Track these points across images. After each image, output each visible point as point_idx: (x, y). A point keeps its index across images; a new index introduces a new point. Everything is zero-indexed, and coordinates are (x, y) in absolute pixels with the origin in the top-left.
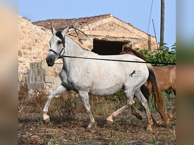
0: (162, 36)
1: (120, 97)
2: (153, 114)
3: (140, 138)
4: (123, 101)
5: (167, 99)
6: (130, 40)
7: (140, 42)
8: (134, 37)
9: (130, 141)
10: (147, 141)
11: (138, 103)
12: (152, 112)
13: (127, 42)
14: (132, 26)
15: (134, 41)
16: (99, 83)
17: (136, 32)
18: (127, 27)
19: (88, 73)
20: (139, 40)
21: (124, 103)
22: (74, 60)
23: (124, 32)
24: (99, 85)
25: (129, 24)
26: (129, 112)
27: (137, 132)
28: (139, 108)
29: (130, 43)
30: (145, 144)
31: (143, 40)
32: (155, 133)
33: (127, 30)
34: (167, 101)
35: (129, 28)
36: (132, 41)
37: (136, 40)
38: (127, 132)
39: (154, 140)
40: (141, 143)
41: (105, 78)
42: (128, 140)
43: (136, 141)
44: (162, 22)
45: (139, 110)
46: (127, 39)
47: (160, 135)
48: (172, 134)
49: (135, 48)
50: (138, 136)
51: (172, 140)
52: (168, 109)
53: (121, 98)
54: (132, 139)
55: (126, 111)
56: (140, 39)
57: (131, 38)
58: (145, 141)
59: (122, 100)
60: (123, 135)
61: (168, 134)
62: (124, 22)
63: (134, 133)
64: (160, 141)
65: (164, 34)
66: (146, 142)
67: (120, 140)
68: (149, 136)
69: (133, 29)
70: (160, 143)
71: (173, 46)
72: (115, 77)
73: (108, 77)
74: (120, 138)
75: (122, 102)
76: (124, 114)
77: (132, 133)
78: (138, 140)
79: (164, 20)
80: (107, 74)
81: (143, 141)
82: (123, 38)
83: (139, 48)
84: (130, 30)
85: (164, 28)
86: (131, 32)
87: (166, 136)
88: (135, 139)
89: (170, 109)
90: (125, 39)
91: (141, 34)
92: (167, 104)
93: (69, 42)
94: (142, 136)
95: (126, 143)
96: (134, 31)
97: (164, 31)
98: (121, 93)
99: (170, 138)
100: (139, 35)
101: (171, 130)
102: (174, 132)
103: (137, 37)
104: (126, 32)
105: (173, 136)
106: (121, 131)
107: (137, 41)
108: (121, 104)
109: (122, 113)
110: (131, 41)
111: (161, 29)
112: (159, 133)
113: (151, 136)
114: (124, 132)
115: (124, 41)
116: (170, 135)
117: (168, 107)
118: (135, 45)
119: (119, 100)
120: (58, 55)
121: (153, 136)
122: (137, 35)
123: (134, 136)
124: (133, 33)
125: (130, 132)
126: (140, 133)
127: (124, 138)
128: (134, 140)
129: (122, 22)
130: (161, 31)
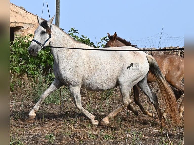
0: (57, 21)
1: (12, 88)
2: (48, 106)
3: (35, 133)
4: (16, 92)
5: (64, 89)
6: (23, 25)
7: (34, 28)
8: (26, 22)
9: (24, 137)
10: (42, 136)
11: (32, 95)
12: (47, 104)
13: (19, 27)
14: (24, 10)
15: (26, 26)
16: (89, 77)
17: (29, 16)
18: (19, 10)
19: (78, 67)
20: (32, 26)
21: (16, 95)
22: (62, 52)
23: (16, 17)
24: (89, 79)
25: (21, 8)
26: (23, 104)
27: (31, 127)
28: (33, 99)
29: (22, 29)
30: (40, 139)
31: (37, 25)
32: (52, 127)
33: (19, 14)
34: (63, 91)
35: (21, 12)
36: (25, 26)
37: (29, 25)
38: (21, 127)
39: (50, 135)
40: (36, 138)
41: (95, 72)
42: (21, 135)
43: (30, 136)
44: (57, 5)
45: (33, 102)
46: (20, 25)
47: (56, 129)
48: (70, 128)
49: (28, 34)
50: (32, 130)
51: (70, 134)
52: (65, 100)
53: (13, 90)
54: (26, 135)
55: (19, 104)
56: (33, 24)
57: (24, 23)
58: (40, 136)
59: (14, 91)
60: (16, 130)
61: (65, 128)
62: (15, 6)
63: (27, 127)
64: (56, 136)
65: (59, 18)
66: (41, 138)
67: (13, 136)
68: (44, 130)
69: (26, 13)
70: (57, 138)
71: (70, 31)
72: (106, 71)
73: (99, 71)
74: (12, 133)
75: (15, 94)
76: (17, 107)
77: (26, 127)
78: (33, 135)
79: (59, 3)
80: (97, 68)
81: (38, 137)
82: (14, 24)
83: (33, 34)
84: (22, 14)
85: (59, 12)
86: (23, 17)
87: (63, 130)
88: (30, 134)
89: (67, 100)
90: (17, 25)
91: (34, 18)
92: (63, 95)
93: (57, 32)
94: (37, 130)
95: (20, 139)
96: (27, 16)
97: (59, 15)
98: (13, 84)
99: (67, 132)
100: (33, 19)
101: (69, 124)
102: (72, 126)
103: (30, 22)
104: (18, 16)
105: (71, 131)
106: (14, 126)
107: (30, 27)
108: (14, 96)
109: (15, 106)
110: (23, 27)
111: (57, 13)
112: (56, 127)
113: (47, 130)
114: (17, 126)
115: (16, 26)
116: (68, 129)
117: (65, 99)
118: (28, 31)
119: (11, 92)
120: (42, 45)
121: (49, 131)
122: (30, 20)
123: (28, 131)
124: (26, 18)
125: (24, 126)
126: (34, 128)
127: (17, 134)
128: (28, 135)
129: (14, 5)
130: (56, 15)
